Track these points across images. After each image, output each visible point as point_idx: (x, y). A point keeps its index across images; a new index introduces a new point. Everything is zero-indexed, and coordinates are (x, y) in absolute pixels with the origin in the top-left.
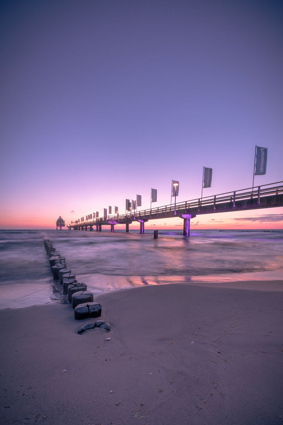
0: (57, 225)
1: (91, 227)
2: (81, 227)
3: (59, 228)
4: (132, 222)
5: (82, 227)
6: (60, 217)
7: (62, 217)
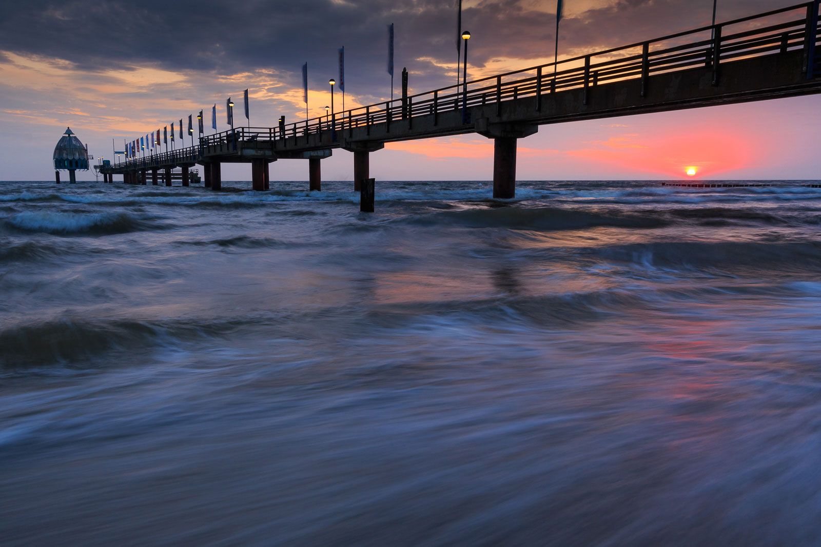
0: (59, 163)
1: (185, 170)
2: (150, 172)
3: (65, 175)
4: (333, 150)
5: (155, 170)
6: (69, 132)
7: (76, 134)
